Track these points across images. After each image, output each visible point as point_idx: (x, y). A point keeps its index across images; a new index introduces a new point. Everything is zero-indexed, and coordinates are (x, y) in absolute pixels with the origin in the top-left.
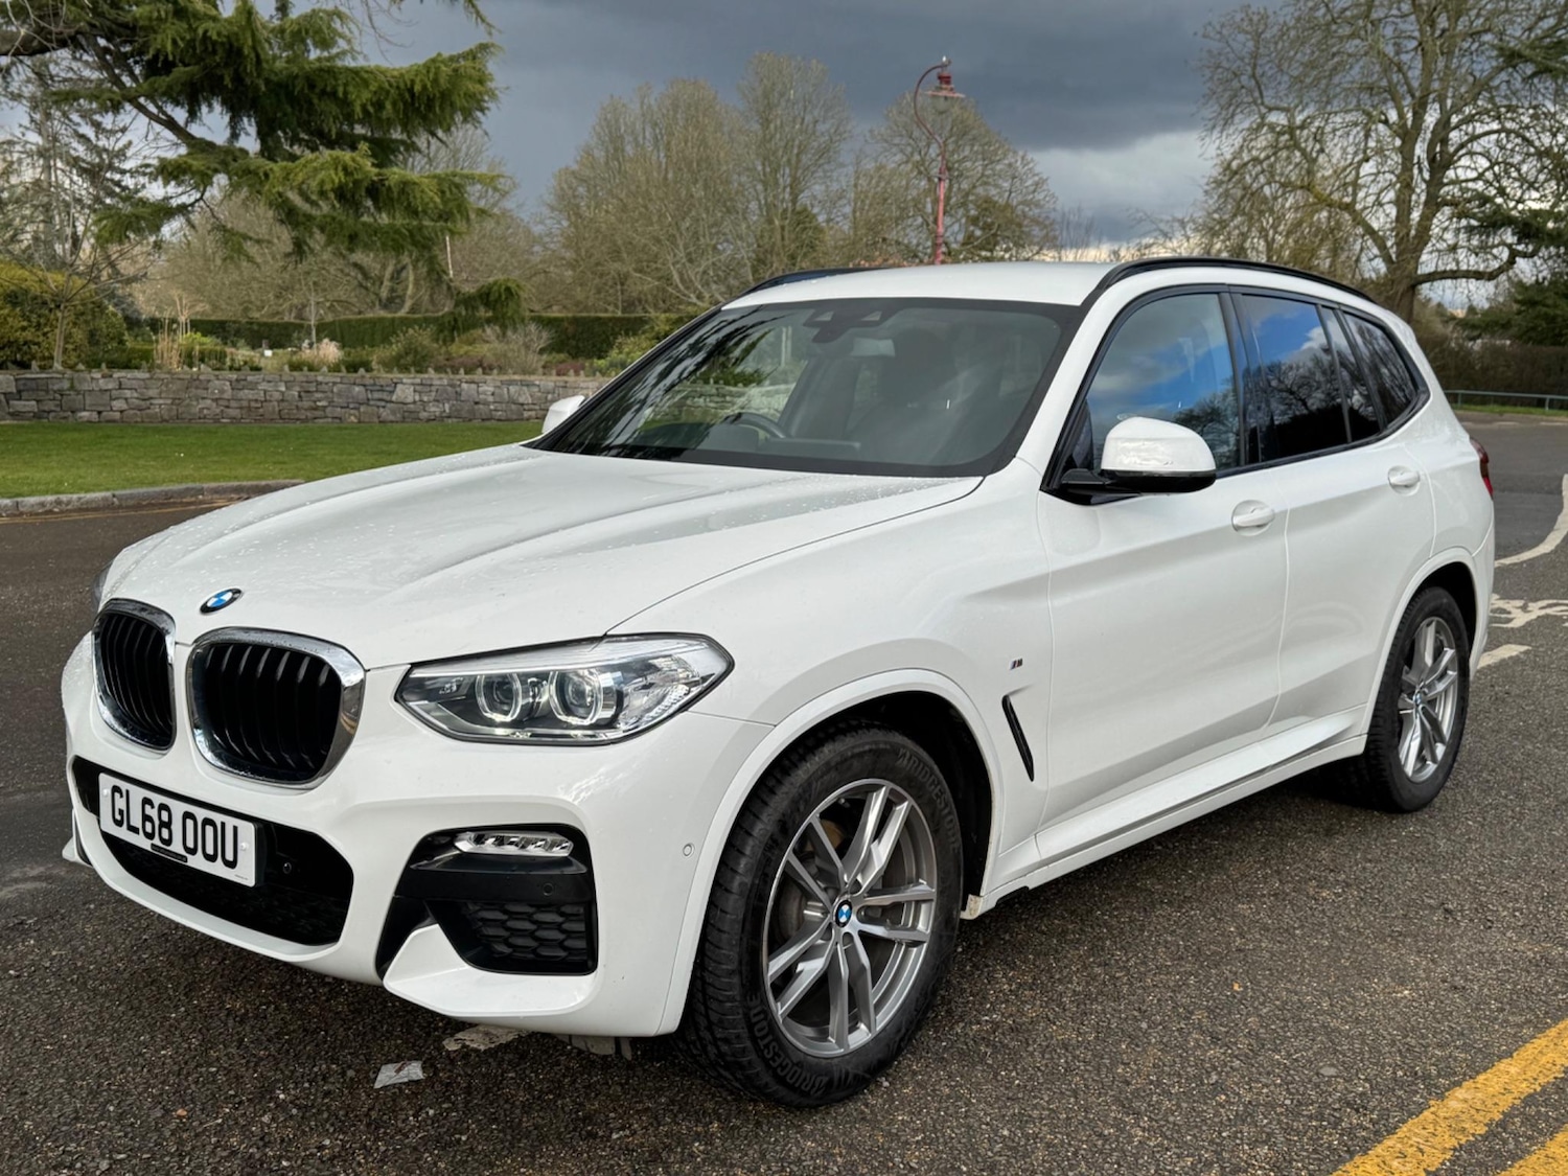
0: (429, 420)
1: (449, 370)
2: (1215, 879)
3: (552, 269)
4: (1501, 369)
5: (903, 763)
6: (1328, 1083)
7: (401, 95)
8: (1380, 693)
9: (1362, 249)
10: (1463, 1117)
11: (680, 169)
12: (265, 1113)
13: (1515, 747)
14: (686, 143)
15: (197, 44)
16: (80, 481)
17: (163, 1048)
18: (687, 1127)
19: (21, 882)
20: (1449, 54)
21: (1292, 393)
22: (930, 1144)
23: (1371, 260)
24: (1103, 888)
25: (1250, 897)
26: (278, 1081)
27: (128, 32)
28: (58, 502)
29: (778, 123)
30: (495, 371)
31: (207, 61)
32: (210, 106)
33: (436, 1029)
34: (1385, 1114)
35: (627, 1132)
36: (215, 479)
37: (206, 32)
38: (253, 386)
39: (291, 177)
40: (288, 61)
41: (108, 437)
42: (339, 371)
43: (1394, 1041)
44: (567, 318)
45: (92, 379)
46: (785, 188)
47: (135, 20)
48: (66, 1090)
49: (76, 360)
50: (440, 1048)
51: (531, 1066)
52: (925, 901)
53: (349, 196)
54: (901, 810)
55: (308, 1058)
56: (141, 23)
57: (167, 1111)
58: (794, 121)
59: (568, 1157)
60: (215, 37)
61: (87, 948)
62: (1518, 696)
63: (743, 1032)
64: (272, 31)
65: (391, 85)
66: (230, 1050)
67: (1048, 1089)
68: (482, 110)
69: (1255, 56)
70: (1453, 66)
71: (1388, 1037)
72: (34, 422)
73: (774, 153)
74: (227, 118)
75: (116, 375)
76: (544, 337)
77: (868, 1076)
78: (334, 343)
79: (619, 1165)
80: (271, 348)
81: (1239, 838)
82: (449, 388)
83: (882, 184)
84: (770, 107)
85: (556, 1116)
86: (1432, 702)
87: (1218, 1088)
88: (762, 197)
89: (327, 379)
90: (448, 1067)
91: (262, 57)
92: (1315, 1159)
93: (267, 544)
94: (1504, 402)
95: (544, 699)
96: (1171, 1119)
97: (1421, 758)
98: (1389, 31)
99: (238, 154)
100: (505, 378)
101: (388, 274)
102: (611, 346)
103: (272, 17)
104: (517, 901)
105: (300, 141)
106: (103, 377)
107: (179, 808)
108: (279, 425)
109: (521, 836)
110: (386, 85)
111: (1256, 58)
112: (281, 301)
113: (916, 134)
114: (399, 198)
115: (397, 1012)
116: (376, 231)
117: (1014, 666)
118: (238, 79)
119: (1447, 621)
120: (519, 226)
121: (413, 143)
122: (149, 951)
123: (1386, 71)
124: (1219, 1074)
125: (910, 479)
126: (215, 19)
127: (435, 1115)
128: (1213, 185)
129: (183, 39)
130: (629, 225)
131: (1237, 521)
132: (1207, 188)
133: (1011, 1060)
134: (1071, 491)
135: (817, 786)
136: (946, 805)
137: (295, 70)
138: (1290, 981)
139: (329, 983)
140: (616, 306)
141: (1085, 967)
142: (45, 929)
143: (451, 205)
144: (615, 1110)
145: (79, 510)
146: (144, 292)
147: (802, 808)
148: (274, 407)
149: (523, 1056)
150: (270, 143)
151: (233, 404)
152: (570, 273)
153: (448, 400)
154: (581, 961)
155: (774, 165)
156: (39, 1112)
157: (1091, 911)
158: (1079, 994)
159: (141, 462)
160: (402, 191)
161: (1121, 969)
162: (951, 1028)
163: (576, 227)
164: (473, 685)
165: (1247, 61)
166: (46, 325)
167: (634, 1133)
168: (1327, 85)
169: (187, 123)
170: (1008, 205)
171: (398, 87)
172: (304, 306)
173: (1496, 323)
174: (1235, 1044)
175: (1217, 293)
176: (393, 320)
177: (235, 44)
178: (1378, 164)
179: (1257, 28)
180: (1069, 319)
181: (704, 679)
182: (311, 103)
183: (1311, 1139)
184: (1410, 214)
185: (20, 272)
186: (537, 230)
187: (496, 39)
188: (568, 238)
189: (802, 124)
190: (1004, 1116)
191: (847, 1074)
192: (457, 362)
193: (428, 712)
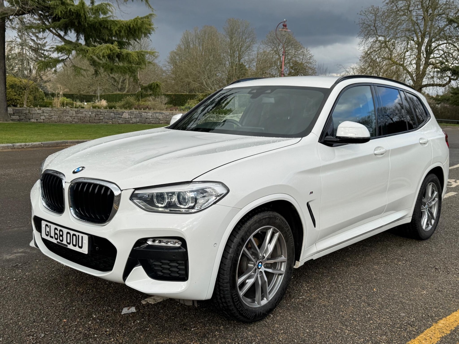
0: (133, 123)
1: (139, 109)
2: (367, 258)
3: (168, 80)
4: (447, 113)
5: (277, 221)
6: (403, 318)
7: (127, 28)
8: (416, 205)
9: (406, 77)
10: (443, 328)
11: (206, 52)
12: (89, 321)
13: (454, 221)
14: (208, 44)
15: (68, 13)
16: (32, 139)
17: (59, 302)
18: (214, 327)
19: (17, 253)
20: (432, 21)
21: (389, 116)
22: (285, 334)
23: (408, 80)
24: (334, 260)
25: (378, 264)
26: (93, 312)
27: (48, 9)
28: (26, 145)
29: (235, 38)
30: (152, 109)
31: (71, 18)
32: (71, 31)
33: (139, 297)
34: (420, 327)
35: (196, 328)
36: (71, 139)
37: (70, 9)
38: (82, 113)
39: (95, 51)
40: (94, 18)
41: (40, 127)
42: (107, 109)
43: (422, 306)
44: (173, 94)
45: (35, 110)
46: (237, 57)
47: (50, 5)
48: (31, 313)
49: (30, 105)
50: (140, 303)
51: (167, 309)
52: (283, 262)
53: (111, 57)
54: (277, 235)
55: (102, 305)
56: (52, 6)
57: (61, 320)
58: (240, 38)
59: (179, 335)
60: (73, 11)
61: (36, 272)
62: (455, 207)
63: (230, 300)
64: (90, 9)
65: (124, 25)
66: (79, 303)
67: (320, 318)
68: (150, 34)
69: (375, 20)
70: (433, 24)
71: (420, 305)
72: (18, 122)
73: (234, 47)
74: (76, 35)
75: (42, 109)
76: (166, 100)
77: (266, 313)
78: (105, 101)
79: (194, 338)
80: (86, 102)
81: (374, 247)
82: (139, 114)
83: (265, 57)
84: (233, 34)
85: (175, 323)
86: (431, 208)
87: (370, 319)
88: (230, 60)
89: (103, 111)
90: (143, 309)
91: (87, 16)
92: (399, 340)
93: (92, 154)
94: (447, 122)
95: (173, 200)
96: (357, 328)
97: (427, 224)
98: (414, 14)
99: (79, 45)
100: (155, 111)
101: (120, 81)
102: (186, 103)
103: (89, 5)
104: (165, 259)
105: (97, 42)
106: (38, 109)
107: (65, 231)
108: (89, 124)
109: (166, 240)
110: (122, 25)
111: (375, 21)
112: (89, 89)
113: (275, 42)
114: (126, 58)
115: (127, 292)
116: (118, 68)
117: (310, 194)
118: (79, 23)
119: (435, 184)
120: (159, 68)
121: (130, 43)
122: (54, 274)
123: (413, 25)
124: (370, 315)
125: (280, 138)
126: (73, 5)
127: (139, 322)
128: (362, 58)
129: (64, 11)
130: (191, 68)
131: (376, 152)
132: (360, 59)
133: (309, 310)
134: (327, 142)
135: (252, 228)
136: (290, 234)
137: (96, 21)
138: (390, 288)
139: (107, 284)
140: (187, 91)
141: (330, 283)
142: (24, 267)
143: (140, 60)
144: (192, 322)
145: (31, 147)
146: (50, 86)
147: (248, 234)
148: (88, 119)
149: (165, 306)
150: (88, 42)
151: (76, 118)
152: (174, 81)
153: (138, 117)
154: (184, 277)
155: (234, 51)
156: (23, 320)
157: (331, 267)
158: (328, 291)
159: (49, 134)
160: (127, 56)
161: (341, 284)
162: (291, 300)
163: (176, 68)
164: (152, 196)
165: (373, 22)
166: (21, 94)
167: (198, 329)
168: (396, 29)
169: (64, 36)
170: (301, 63)
171: (126, 26)
172: (96, 90)
173: (445, 99)
174: (375, 306)
175: (370, 86)
176: (122, 94)
177: (79, 13)
178: (411, 52)
179: (375, 12)
180: (327, 92)
181: (221, 195)
182: (100, 30)
183: (398, 334)
184: (420, 67)
185: (14, 79)
186: (164, 69)
187: (154, 13)
188: (173, 71)
189: (242, 39)
190: (307, 326)
191: (261, 313)
192: (141, 107)
193: (139, 203)
